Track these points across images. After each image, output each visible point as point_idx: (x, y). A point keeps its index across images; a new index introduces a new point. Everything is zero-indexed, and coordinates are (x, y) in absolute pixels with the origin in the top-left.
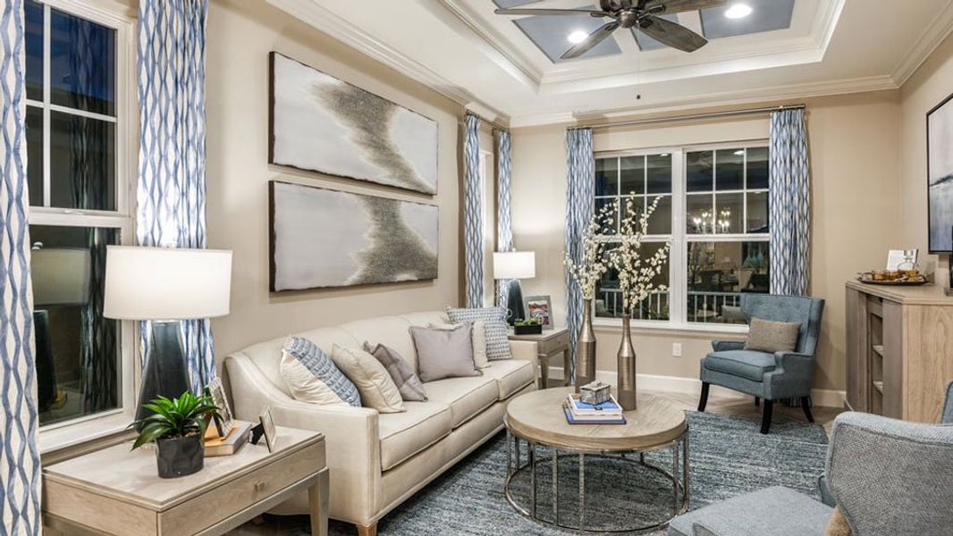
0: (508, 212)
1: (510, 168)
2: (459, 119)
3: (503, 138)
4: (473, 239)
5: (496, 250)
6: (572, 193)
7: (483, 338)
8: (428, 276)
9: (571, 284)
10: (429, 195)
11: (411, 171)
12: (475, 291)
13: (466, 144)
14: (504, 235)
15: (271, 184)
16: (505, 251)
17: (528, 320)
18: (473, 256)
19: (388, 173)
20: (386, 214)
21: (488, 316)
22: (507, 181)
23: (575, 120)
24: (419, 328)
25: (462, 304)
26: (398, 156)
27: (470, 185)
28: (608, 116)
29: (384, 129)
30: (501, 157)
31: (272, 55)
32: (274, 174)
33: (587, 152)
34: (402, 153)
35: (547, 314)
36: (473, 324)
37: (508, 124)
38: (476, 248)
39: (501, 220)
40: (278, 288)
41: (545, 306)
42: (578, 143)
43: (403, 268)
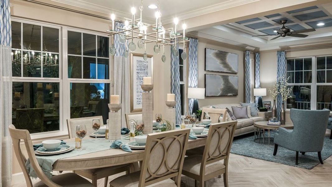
0: (258, 76)
1: (259, 63)
2: (244, 52)
3: (257, 54)
4: (247, 85)
5: (255, 88)
6: (279, 71)
7: (250, 111)
8: (235, 95)
9: (278, 98)
10: (236, 73)
11: (231, 68)
12: (248, 99)
13: (246, 58)
14: (257, 83)
15: (205, 75)
16: (257, 88)
17: (264, 108)
18: (248, 89)
19: (226, 69)
20: (226, 79)
21: (252, 105)
22: (258, 67)
23: (280, 48)
24: (234, 107)
25: (244, 102)
26: (229, 65)
27: (247, 70)
28: (291, 47)
29: (225, 59)
30: (257, 60)
31: (205, 49)
32: (205, 73)
33: (283, 58)
34: (229, 64)
35: (270, 107)
36: (247, 106)
37: (259, 50)
38: (248, 87)
39: (256, 79)
40: (206, 96)
41: (269, 104)
42: (281, 55)
43: (230, 93)
